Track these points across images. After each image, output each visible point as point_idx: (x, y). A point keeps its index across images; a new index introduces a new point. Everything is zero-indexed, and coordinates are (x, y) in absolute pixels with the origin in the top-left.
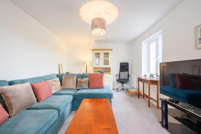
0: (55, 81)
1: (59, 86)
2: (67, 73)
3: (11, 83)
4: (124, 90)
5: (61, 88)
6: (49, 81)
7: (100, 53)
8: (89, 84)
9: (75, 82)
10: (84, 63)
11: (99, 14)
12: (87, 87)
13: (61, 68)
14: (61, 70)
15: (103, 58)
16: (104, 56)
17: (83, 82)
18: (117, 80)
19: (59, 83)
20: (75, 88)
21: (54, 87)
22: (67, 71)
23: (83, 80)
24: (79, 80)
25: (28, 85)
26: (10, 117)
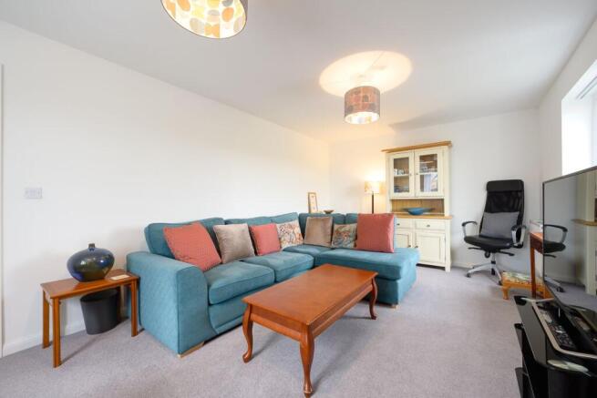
0: (291, 227)
1: (297, 236)
2: (328, 213)
3: (227, 222)
4: (493, 277)
5: (301, 242)
6: (278, 225)
7: (407, 159)
8: (356, 238)
9: (329, 231)
10: (366, 187)
11: (361, 76)
12: (352, 245)
13: (312, 200)
14: (312, 206)
15: (418, 171)
16: (421, 165)
17: (344, 232)
18: (468, 240)
19: (298, 230)
20: (327, 245)
21: (287, 237)
22: (328, 209)
23: (343, 230)
24: (336, 227)
25: (244, 226)
26: (221, 263)
